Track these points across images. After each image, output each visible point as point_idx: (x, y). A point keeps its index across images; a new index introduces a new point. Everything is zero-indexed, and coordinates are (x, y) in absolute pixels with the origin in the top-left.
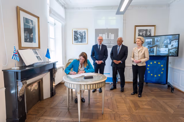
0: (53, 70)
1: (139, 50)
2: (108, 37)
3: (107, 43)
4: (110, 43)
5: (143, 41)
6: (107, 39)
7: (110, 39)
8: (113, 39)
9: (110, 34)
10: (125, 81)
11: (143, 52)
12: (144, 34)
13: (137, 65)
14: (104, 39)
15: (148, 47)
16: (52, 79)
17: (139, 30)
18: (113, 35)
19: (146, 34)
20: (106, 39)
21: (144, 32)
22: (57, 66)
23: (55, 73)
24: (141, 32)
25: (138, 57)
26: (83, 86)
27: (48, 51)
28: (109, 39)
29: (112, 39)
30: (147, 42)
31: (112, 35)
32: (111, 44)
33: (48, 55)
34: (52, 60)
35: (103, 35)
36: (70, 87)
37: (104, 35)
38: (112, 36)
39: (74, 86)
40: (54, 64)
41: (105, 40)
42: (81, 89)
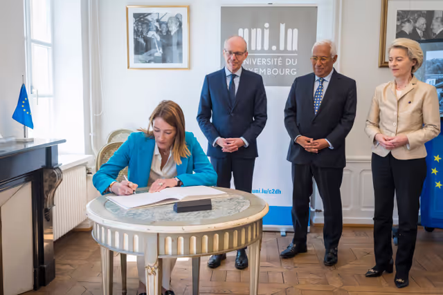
0: (46, 176)
1: (400, 93)
2: (274, 39)
3: (271, 67)
4: (284, 66)
5: (415, 59)
6: (270, 50)
7: (282, 48)
8: (295, 48)
9: (282, 27)
10: (344, 222)
11: (414, 105)
12: (419, 31)
13: (390, 154)
14: (259, 48)
15: (437, 82)
16: (41, 214)
17: (399, 14)
18: (296, 31)
19: (428, 29)
20: (266, 48)
21: (422, 22)
22: (63, 159)
23: (53, 187)
24: (409, 21)
25: (395, 124)
26: (169, 239)
27: (23, 94)
28: (278, 50)
29: (289, 48)
30: (433, 62)
31: (290, 31)
32: (287, 71)
33: (23, 114)
34: (39, 135)
35: (253, 31)
36: (117, 245)
37: (259, 30)
38: (291, 39)
39: (132, 241)
40: (49, 151)
41: (262, 51)
42: (162, 252)
